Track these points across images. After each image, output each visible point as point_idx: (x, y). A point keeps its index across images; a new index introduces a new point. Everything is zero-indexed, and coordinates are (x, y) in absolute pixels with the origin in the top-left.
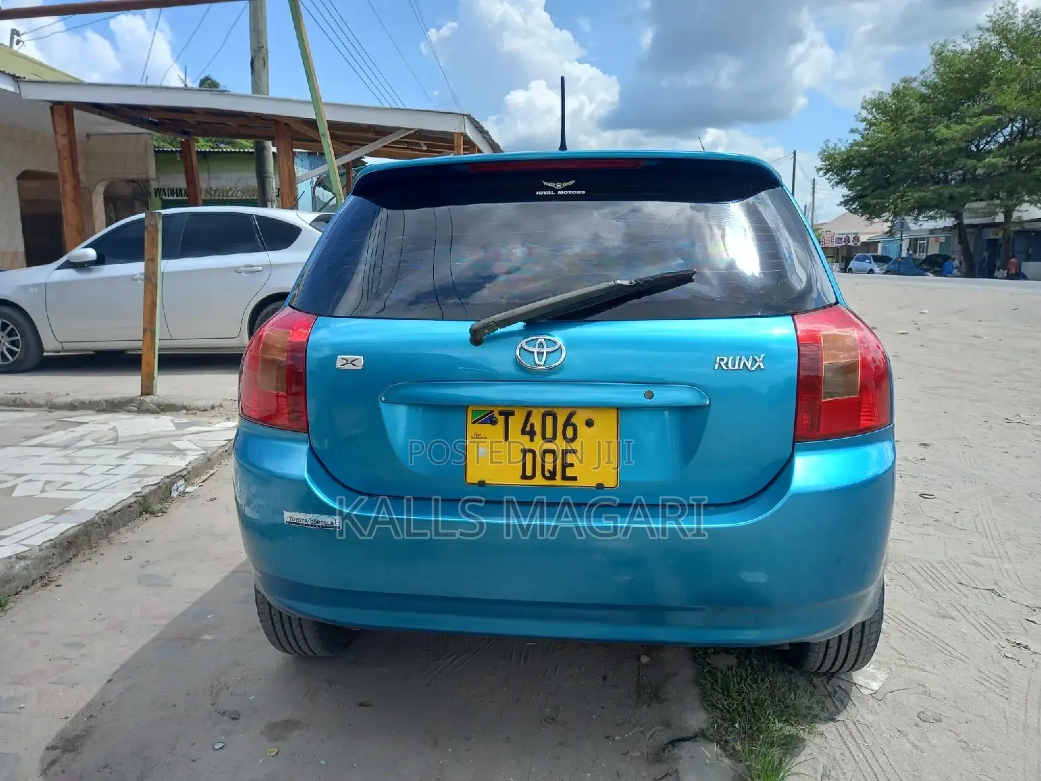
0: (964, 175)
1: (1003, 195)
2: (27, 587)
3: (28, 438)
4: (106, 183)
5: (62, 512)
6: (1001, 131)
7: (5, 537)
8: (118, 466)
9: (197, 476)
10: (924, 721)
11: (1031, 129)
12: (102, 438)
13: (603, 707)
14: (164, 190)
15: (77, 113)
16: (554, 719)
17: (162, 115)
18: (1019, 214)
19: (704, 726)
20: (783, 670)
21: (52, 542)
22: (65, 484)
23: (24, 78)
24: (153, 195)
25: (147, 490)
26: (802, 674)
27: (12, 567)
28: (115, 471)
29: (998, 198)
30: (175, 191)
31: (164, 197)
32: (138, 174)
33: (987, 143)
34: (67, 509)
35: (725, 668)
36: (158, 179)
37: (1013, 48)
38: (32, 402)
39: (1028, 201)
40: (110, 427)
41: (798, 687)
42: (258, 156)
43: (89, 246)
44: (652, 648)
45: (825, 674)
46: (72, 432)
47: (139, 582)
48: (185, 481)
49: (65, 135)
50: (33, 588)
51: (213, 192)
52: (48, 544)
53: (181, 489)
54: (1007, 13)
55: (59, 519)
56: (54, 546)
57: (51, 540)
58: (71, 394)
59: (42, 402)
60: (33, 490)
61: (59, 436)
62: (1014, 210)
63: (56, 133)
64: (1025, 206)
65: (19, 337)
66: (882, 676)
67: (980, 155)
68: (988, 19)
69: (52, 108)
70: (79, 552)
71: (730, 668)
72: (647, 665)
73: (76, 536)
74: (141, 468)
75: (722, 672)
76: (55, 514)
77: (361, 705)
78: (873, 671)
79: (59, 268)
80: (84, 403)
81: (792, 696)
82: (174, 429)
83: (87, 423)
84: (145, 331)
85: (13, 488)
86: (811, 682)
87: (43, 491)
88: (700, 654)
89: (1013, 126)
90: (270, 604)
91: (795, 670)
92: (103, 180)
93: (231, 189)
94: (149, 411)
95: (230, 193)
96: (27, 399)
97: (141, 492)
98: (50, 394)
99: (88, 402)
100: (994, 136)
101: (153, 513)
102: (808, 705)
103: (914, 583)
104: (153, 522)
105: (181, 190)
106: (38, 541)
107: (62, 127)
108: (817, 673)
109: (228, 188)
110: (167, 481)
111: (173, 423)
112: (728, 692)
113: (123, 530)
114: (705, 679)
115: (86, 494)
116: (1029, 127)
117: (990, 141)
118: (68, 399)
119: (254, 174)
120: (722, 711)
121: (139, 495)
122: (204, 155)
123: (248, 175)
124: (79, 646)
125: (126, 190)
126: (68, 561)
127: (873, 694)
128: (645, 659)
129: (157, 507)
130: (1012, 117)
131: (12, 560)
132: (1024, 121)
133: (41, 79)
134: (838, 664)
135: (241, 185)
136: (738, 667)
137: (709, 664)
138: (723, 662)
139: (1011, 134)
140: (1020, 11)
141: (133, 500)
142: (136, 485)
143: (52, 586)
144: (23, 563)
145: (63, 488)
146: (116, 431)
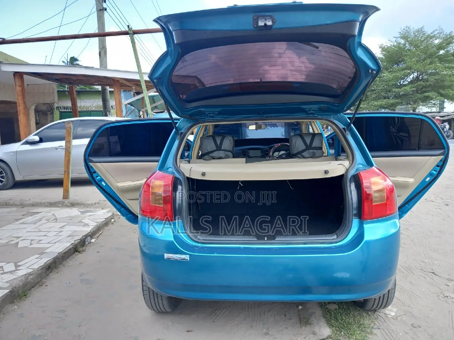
0: (396, 94)
1: (411, 103)
2: (33, 287)
3: (17, 220)
4: (35, 105)
5: (42, 253)
6: (409, 77)
7: (21, 266)
8: (61, 232)
9: (95, 235)
10: (414, 328)
11: (421, 76)
12: (50, 219)
13: (287, 328)
14: (60, 107)
15: (25, 77)
16: (268, 334)
17: (62, 77)
18: (419, 110)
19: (330, 334)
20: (356, 309)
21: (42, 267)
22: (40, 241)
23: (3, 62)
24: (56, 109)
25: (76, 242)
26: (364, 311)
27: (28, 278)
28: (60, 234)
29: (410, 104)
30: (65, 108)
31: (60, 110)
32: (50, 101)
33: (403, 82)
34: (45, 251)
35: (334, 310)
36: (58, 103)
37: (411, 44)
38: (14, 203)
39: (422, 105)
40: (52, 214)
41: (364, 316)
42: (103, 93)
43: (35, 135)
44: (302, 303)
45: (373, 310)
46: (35, 217)
47: (81, 283)
48: (90, 237)
49: (20, 86)
50: (35, 288)
51: (82, 108)
52: (40, 268)
53: (89, 241)
54: (407, 31)
55: (42, 256)
56: (42, 269)
57: (41, 266)
58: (31, 200)
59: (18, 204)
60: (25, 244)
61: (30, 219)
62: (417, 108)
63: (16, 85)
64: (421, 107)
65: (4, 175)
66: (395, 310)
67: (401, 86)
68: (400, 33)
69: (14, 75)
70: (52, 271)
71: (336, 310)
72: (301, 309)
73: (51, 264)
74: (71, 232)
75: (333, 311)
76: (39, 254)
77: (188, 331)
78: (391, 308)
79: (22, 144)
80: (38, 203)
81: (362, 320)
82: (80, 214)
83: (41, 212)
84: (65, 172)
85: (18, 243)
86: (368, 314)
87: (31, 244)
88: (323, 305)
89: (414, 75)
90: (153, 291)
91: (361, 309)
92: (34, 104)
93: (90, 107)
94: (67, 206)
95: (90, 108)
96: (11, 202)
97: (74, 243)
98: (22, 200)
99: (39, 203)
100: (407, 79)
101: (79, 252)
102: (369, 323)
103: (400, 271)
104: (80, 255)
105: (68, 107)
106: (36, 266)
107: (18, 83)
108: (370, 310)
109: (89, 106)
110: (84, 237)
111: (79, 211)
112: (337, 319)
113: (68, 260)
114: (327, 314)
115: (51, 245)
116: (420, 75)
117: (405, 81)
118: (30, 202)
119: (101, 100)
120: (335, 327)
121: (73, 244)
122: (79, 93)
123: (97, 100)
124: (63, 311)
125: (44, 108)
126: (48, 275)
127: (393, 318)
128: (300, 307)
129: (81, 249)
130: (413, 71)
131: (27, 275)
132: (418, 73)
133: (10, 63)
134: (379, 306)
135: (95, 104)
136: (339, 309)
137: (327, 308)
138: (333, 307)
139: (413, 78)
140: (412, 30)
141: (71, 247)
142: (71, 240)
143: (44, 286)
144: (31, 277)
145: (39, 242)
146: (55, 216)
